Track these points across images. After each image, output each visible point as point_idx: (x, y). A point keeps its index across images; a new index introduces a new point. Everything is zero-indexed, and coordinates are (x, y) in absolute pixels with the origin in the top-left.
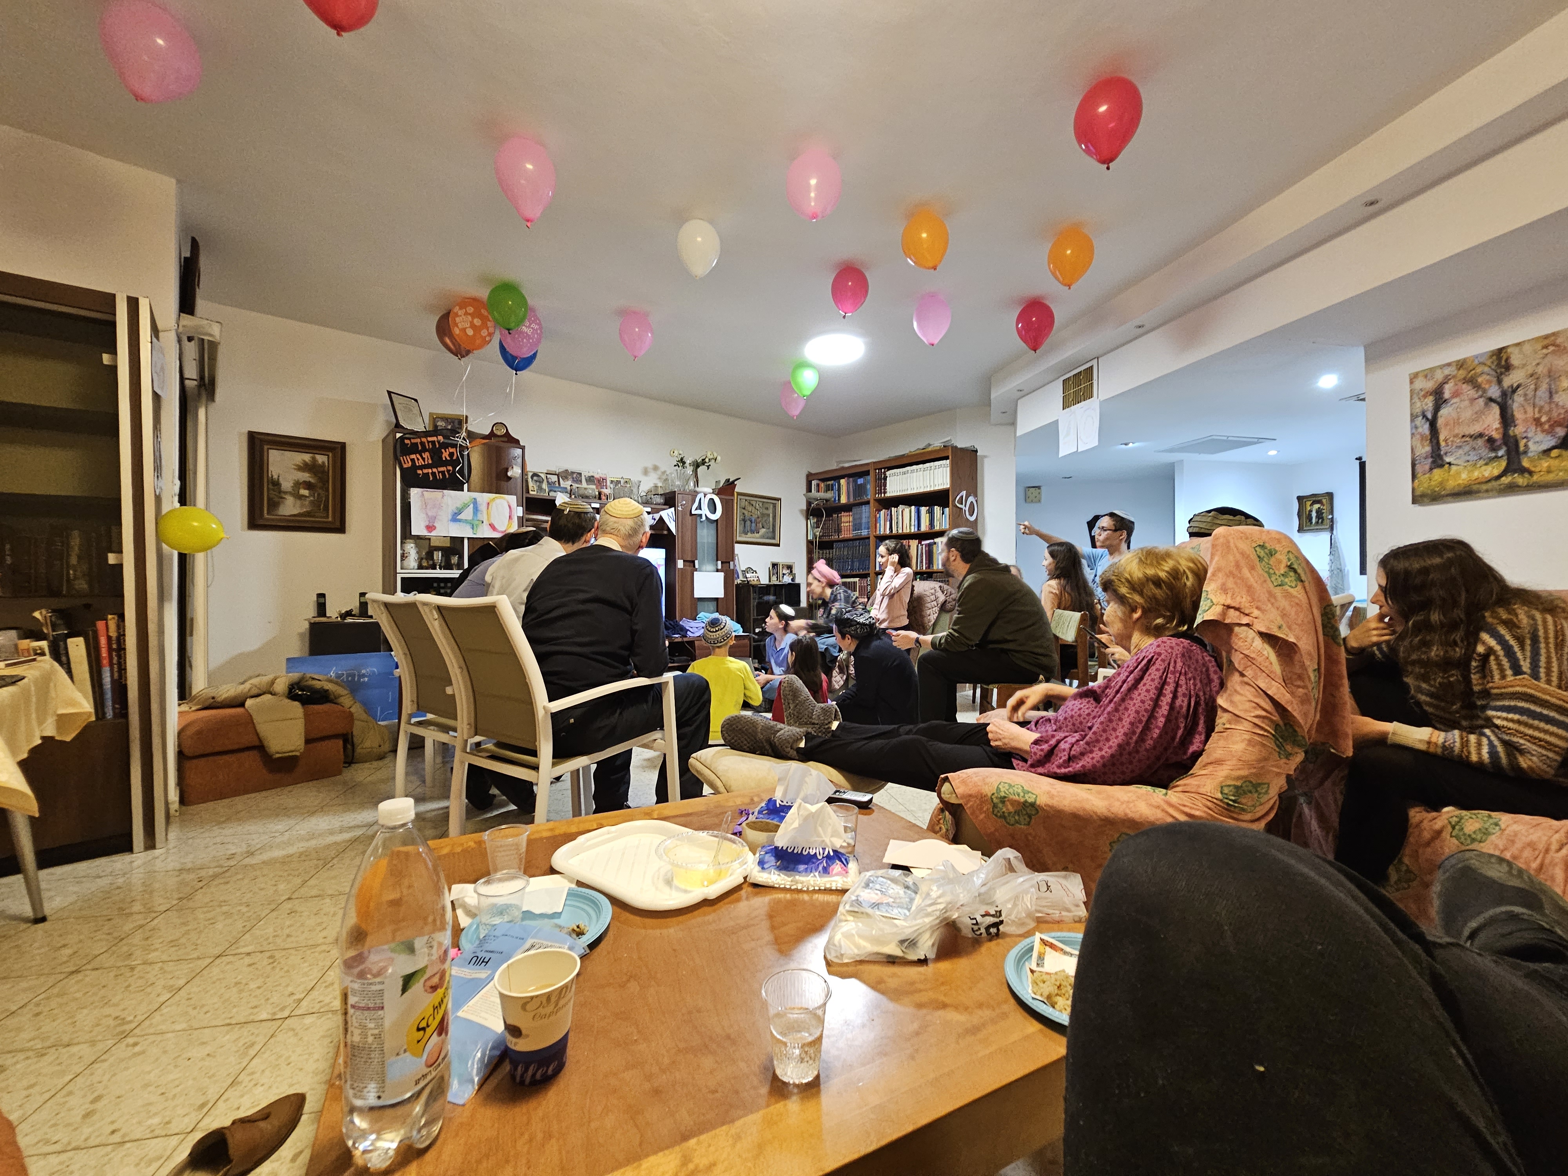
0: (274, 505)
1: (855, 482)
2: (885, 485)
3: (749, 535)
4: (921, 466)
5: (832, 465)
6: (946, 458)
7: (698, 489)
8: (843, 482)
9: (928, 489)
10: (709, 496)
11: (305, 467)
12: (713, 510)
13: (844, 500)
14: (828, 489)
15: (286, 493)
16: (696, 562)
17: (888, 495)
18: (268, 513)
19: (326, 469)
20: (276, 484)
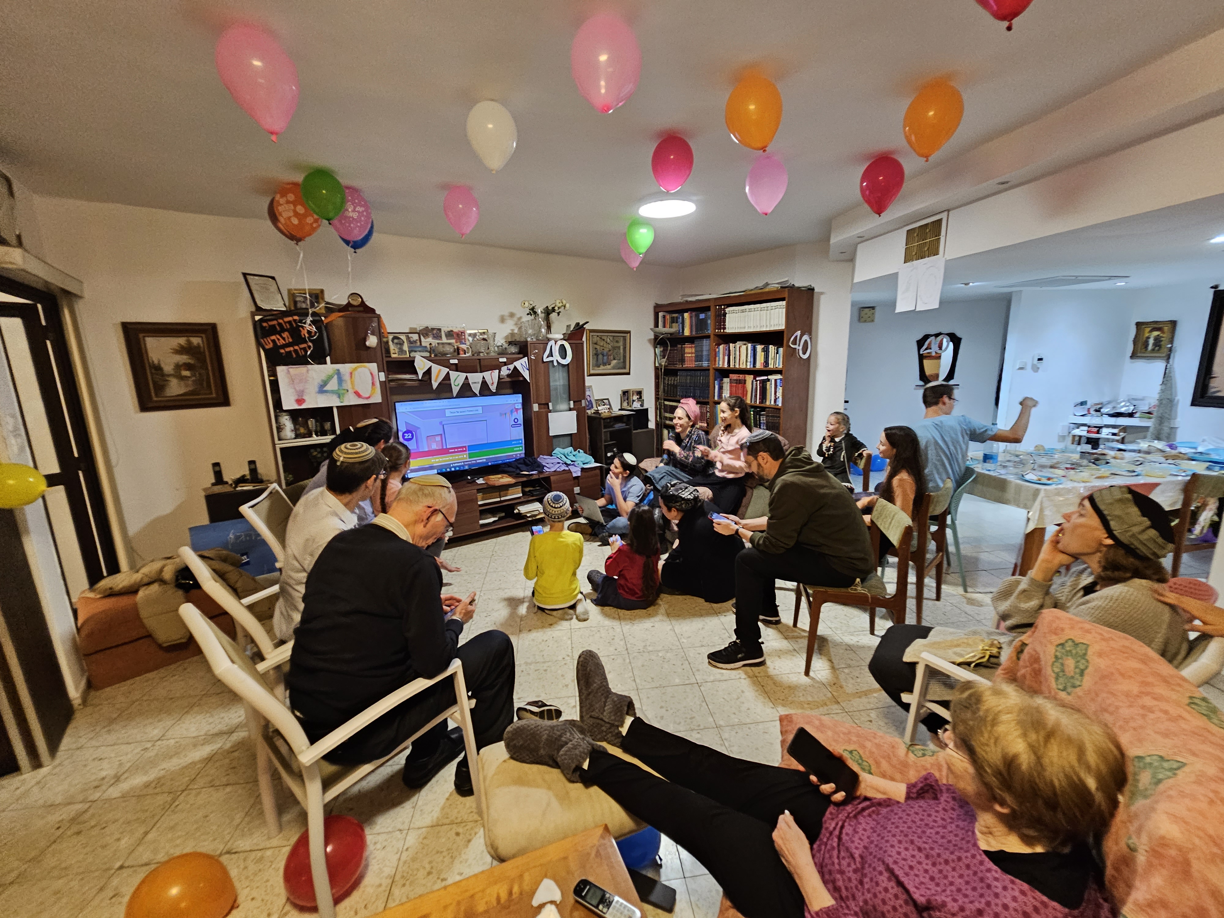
0: (160, 388)
1: (697, 316)
2: (724, 322)
3: (602, 367)
4: (758, 306)
5: (678, 299)
6: (783, 299)
7: (549, 336)
8: (686, 315)
9: (764, 329)
10: (560, 343)
11: (181, 350)
12: (564, 355)
13: (687, 333)
14: (674, 321)
15: (169, 375)
16: (550, 404)
17: (727, 331)
18: (157, 395)
19: (202, 350)
20: (158, 368)
